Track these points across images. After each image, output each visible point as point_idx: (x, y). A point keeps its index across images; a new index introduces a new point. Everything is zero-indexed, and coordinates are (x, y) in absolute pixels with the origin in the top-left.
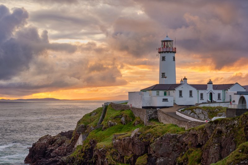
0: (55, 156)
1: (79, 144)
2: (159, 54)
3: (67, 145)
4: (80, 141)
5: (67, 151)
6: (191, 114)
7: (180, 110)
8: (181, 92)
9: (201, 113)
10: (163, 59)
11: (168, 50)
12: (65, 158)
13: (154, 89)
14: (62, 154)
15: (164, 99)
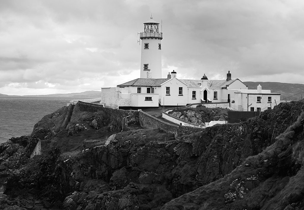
0: (5, 169)
1: (37, 154)
2: (141, 40)
3: (20, 155)
4: (38, 150)
5: (20, 162)
6: (181, 117)
7: (167, 112)
9: (194, 116)
10: (146, 46)
11: (152, 35)
13: (134, 85)
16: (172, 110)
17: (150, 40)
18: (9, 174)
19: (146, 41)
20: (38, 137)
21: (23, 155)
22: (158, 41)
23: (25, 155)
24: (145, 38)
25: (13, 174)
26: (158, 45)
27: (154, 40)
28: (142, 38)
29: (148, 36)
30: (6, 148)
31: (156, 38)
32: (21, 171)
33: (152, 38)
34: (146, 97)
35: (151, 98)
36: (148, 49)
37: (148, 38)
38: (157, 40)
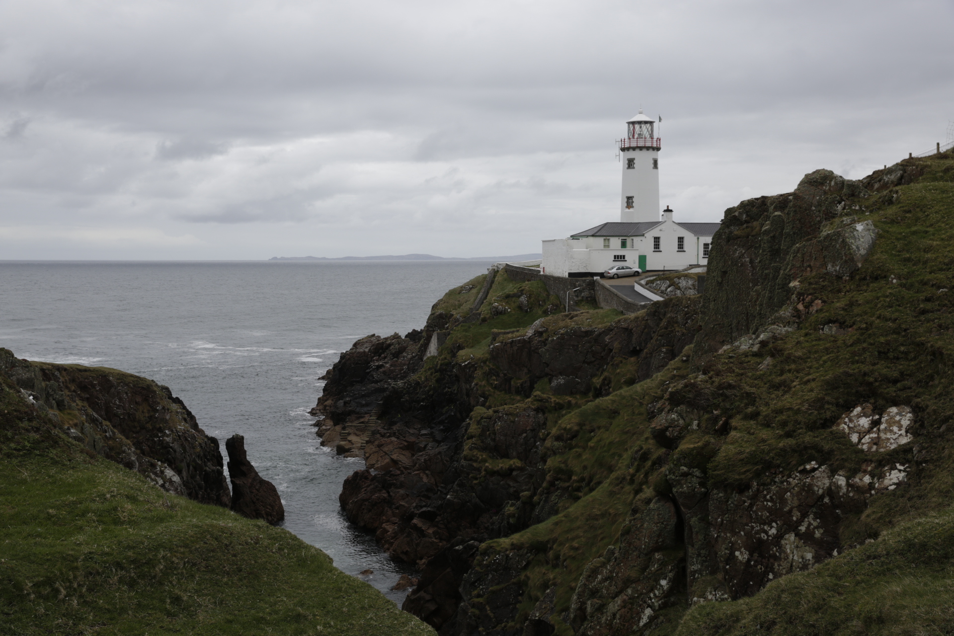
0: (381, 381)
1: (432, 354)
2: (621, 153)
3: (409, 356)
4: (433, 349)
5: (408, 368)
6: (669, 290)
7: (643, 282)
8: (657, 240)
9: (692, 287)
10: (630, 163)
11: (641, 144)
12: (400, 383)
13: (597, 234)
14: (397, 375)
15: (618, 256)
16: (654, 277)
17: (637, 152)
18: (387, 388)
19: (631, 154)
20: (435, 326)
21: (414, 357)
22: (651, 154)
23: (417, 357)
24: (628, 149)
25: (393, 387)
26: (652, 162)
27: (644, 152)
28: (623, 149)
29: (634, 144)
30: (390, 345)
31: (648, 148)
32: (405, 383)
33: (641, 148)
34: (615, 256)
35: (624, 256)
36: (634, 168)
37: (634, 149)
38: (651, 152)
